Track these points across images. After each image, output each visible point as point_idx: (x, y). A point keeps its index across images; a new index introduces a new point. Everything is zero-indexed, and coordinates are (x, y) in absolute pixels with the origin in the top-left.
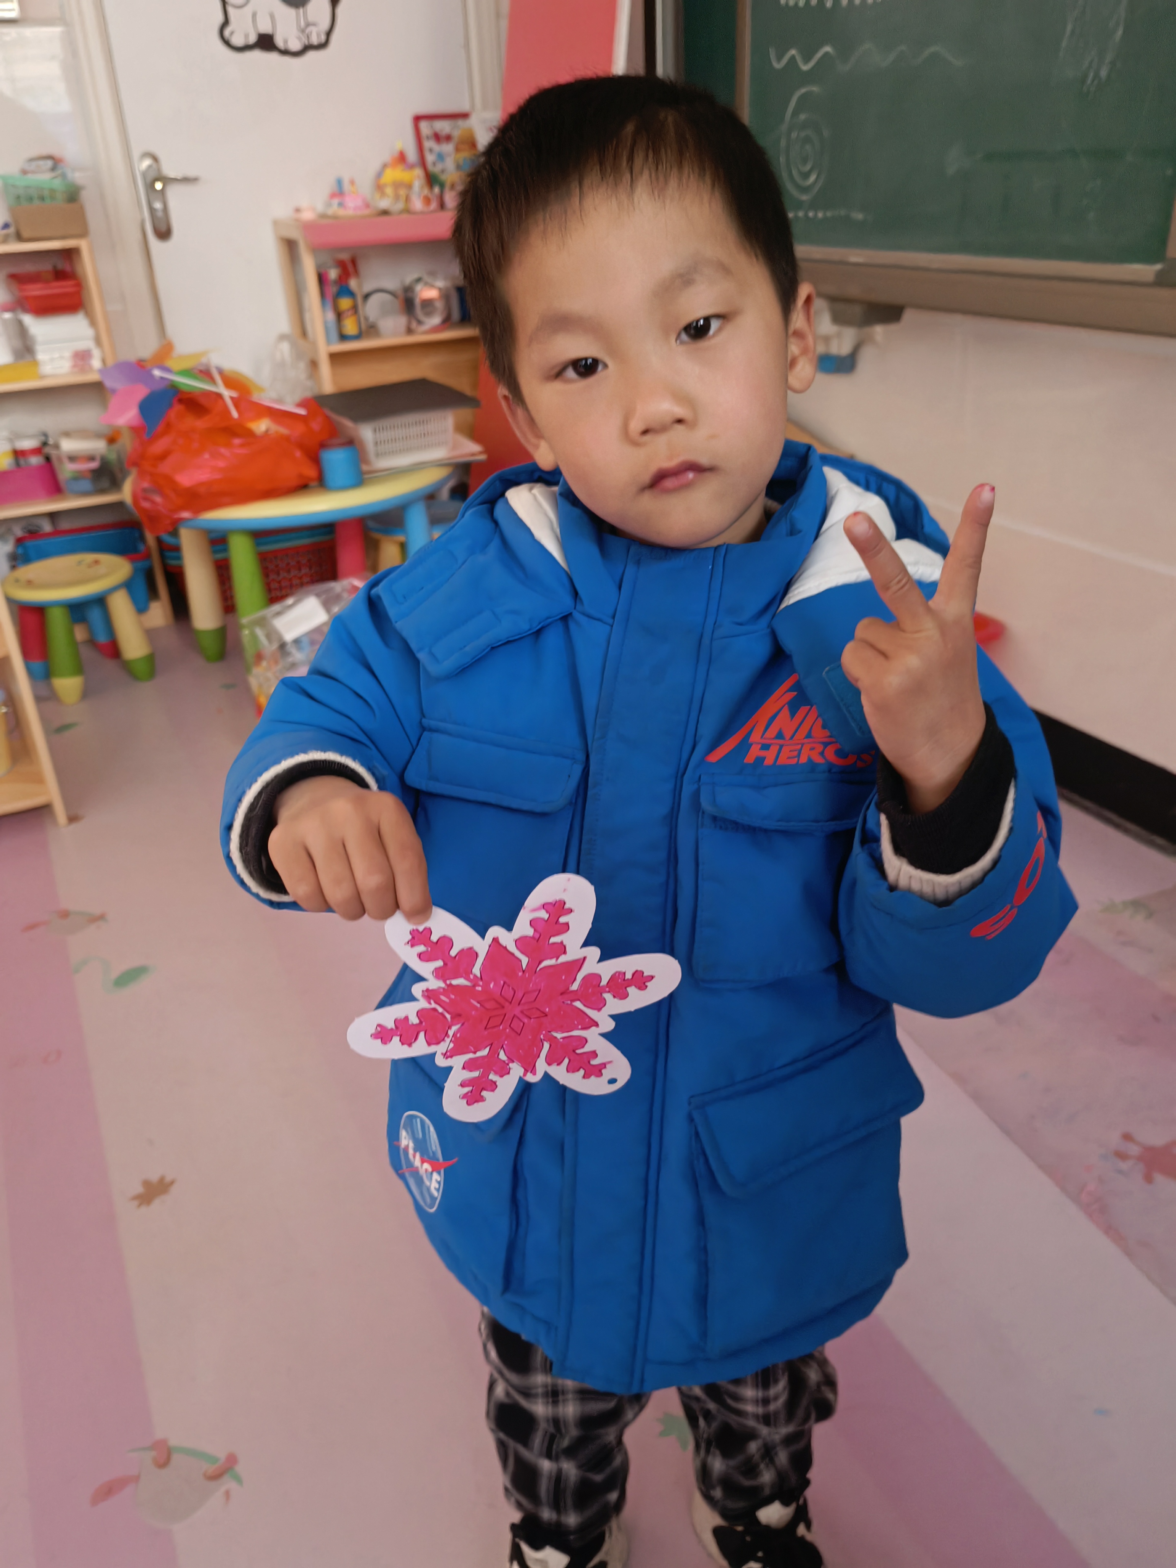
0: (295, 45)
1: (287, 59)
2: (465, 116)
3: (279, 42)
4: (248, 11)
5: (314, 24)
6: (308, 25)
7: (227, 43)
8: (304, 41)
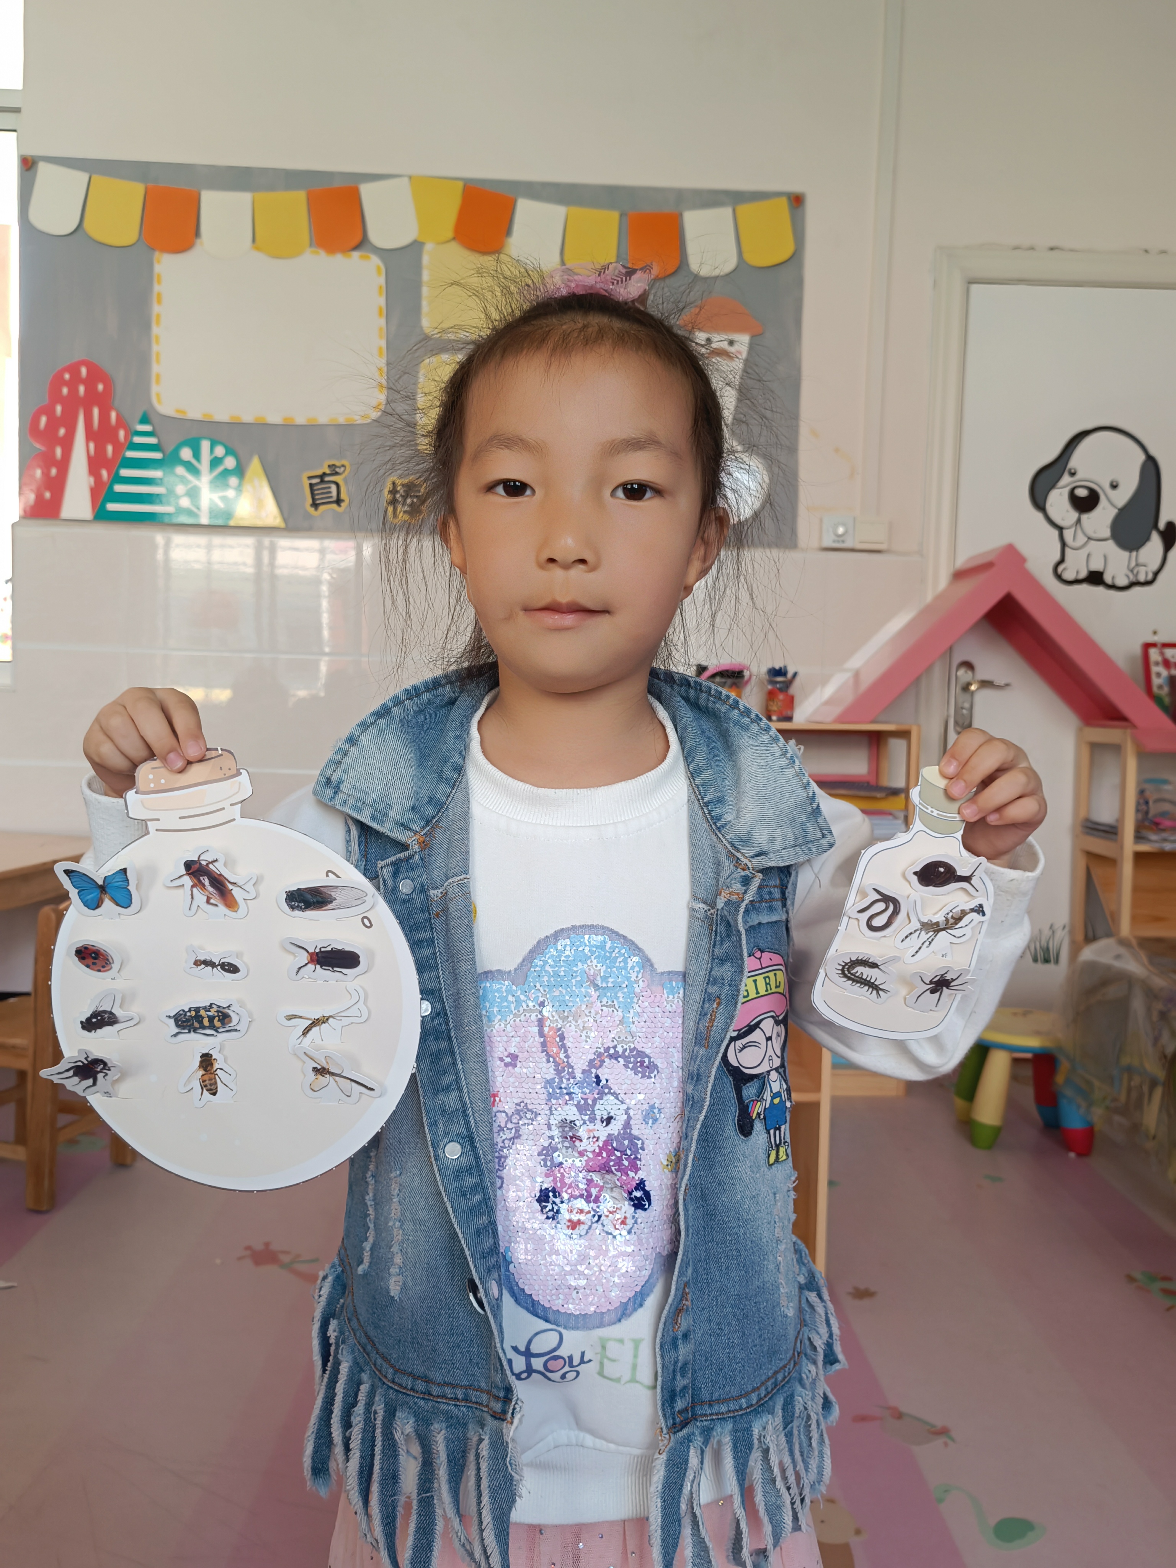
0: (1122, 581)
1: (1112, 592)
3: (1108, 578)
4: (1083, 553)
5: (1144, 565)
6: (1137, 565)
7: (1059, 577)
8: (1132, 578)
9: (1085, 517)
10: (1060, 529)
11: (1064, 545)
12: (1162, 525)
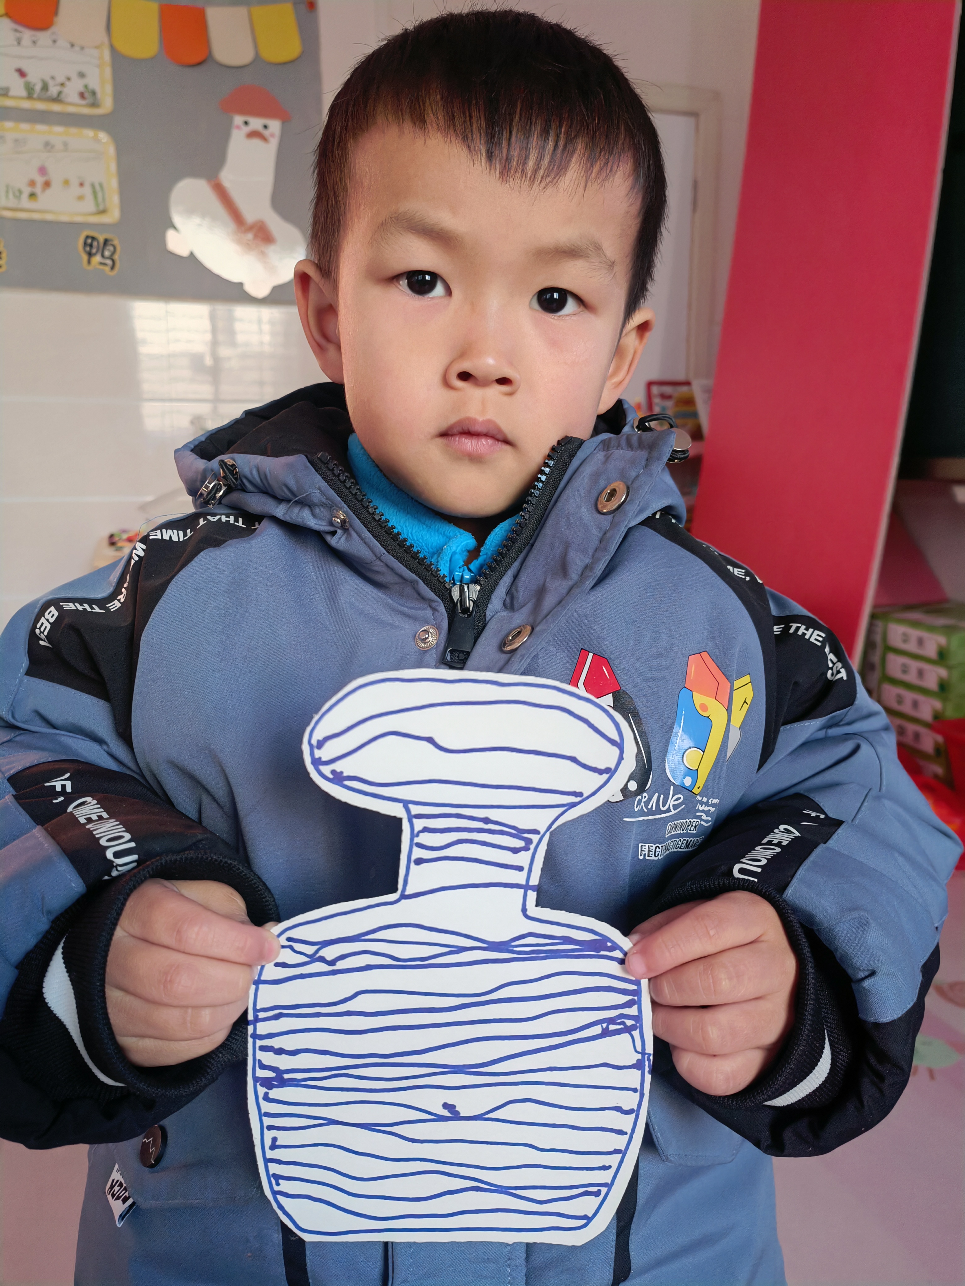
2: (688, 383)
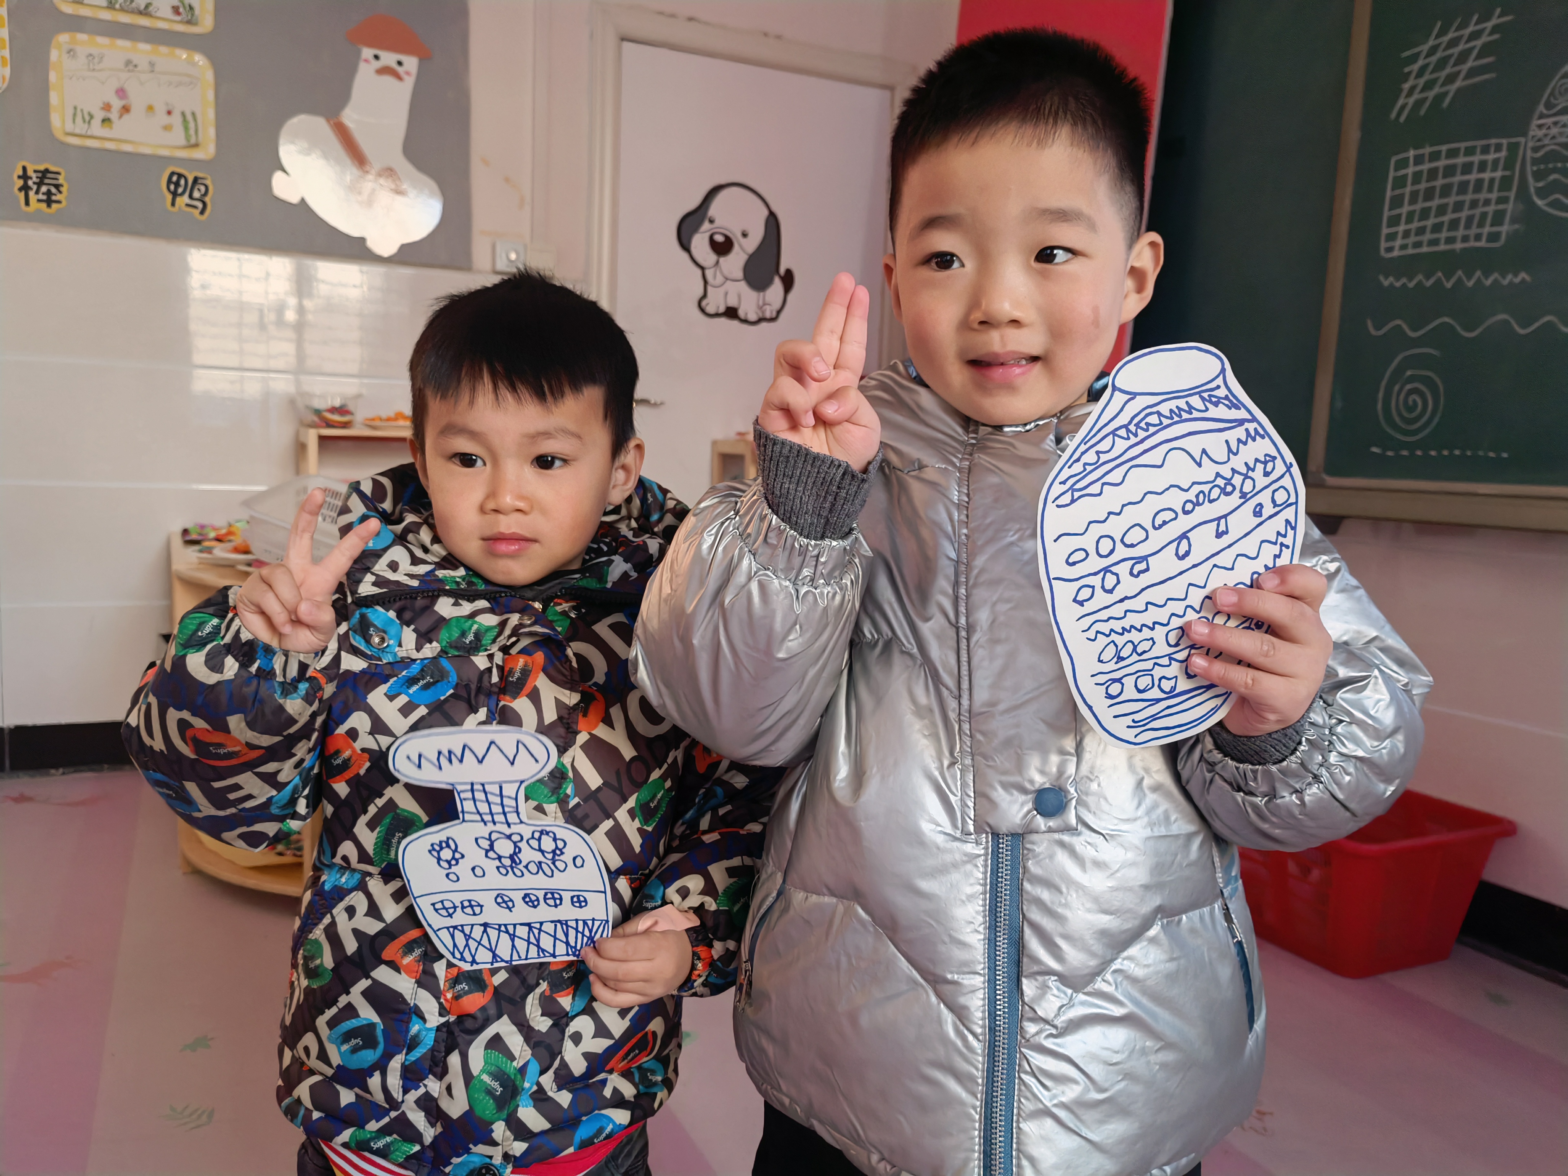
0: (752, 317)
1: (745, 327)
3: (741, 313)
4: (722, 290)
5: (769, 304)
6: (765, 304)
7: (703, 310)
8: (761, 315)
9: (722, 260)
10: (703, 269)
11: (706, 282)
12: (782, 271)
